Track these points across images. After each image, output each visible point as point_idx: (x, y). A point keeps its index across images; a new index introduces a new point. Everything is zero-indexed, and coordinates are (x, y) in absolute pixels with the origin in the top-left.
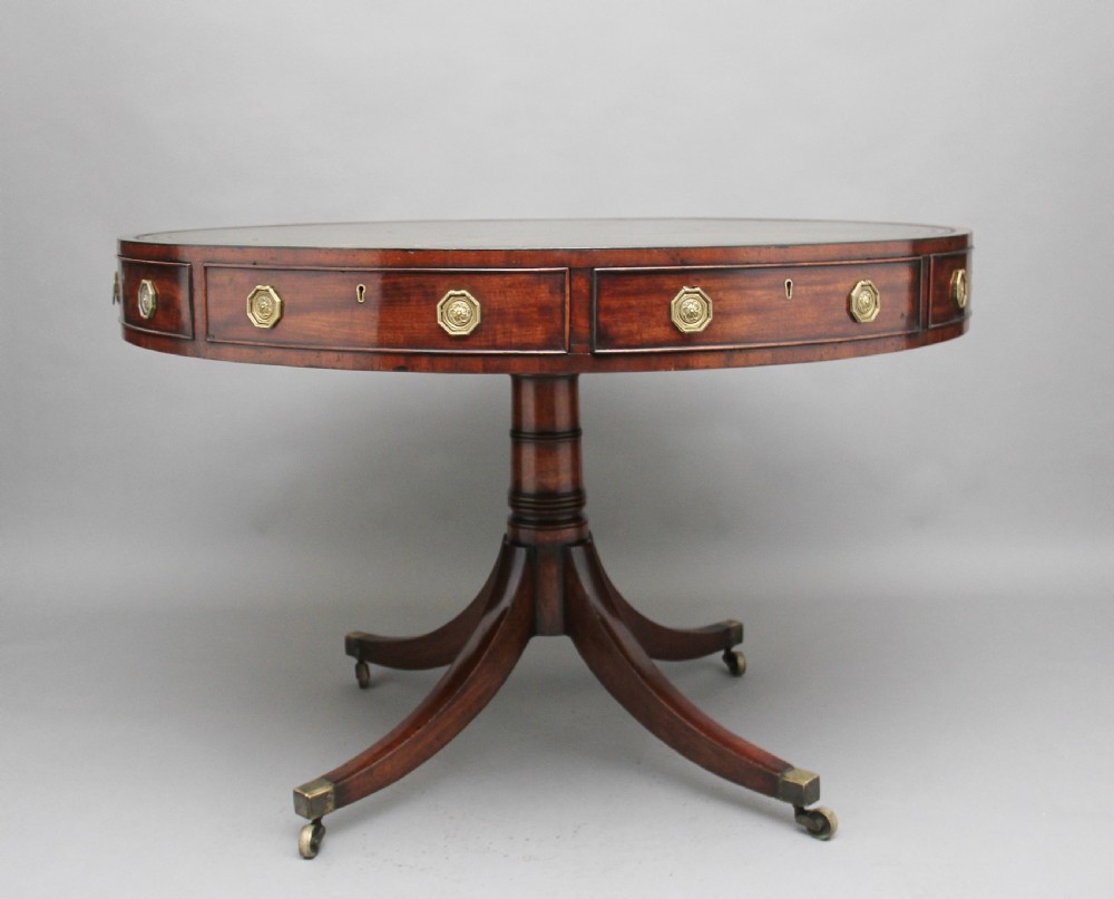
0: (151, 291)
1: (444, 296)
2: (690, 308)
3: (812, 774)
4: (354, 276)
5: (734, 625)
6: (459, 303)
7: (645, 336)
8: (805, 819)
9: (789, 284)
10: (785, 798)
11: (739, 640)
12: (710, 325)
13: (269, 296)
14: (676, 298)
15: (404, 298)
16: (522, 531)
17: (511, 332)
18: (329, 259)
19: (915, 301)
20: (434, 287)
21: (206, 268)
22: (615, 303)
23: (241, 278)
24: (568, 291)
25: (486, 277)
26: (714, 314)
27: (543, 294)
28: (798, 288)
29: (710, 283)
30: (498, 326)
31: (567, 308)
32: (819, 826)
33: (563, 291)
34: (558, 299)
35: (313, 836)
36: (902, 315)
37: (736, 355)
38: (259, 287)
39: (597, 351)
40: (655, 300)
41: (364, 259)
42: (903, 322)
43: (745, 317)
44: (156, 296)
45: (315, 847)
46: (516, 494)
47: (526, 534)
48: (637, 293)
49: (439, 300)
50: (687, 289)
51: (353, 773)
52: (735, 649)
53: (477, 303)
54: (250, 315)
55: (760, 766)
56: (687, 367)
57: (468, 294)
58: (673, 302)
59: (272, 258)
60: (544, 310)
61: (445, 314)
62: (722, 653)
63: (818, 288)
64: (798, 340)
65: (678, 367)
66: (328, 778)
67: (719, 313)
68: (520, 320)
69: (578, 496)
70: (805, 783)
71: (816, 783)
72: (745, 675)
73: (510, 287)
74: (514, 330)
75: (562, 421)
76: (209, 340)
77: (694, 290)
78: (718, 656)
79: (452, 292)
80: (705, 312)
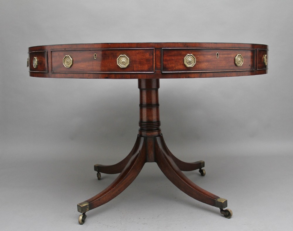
0: (36, 60)
1: (118, 57)
2: (189, 60)
3: (225, 199)
4: (93, 52)
5: (202, 162)
6: (123, 58)
7: (176, 68)
8: (223, 212)
9: (218, 54)
10: (217, 207)
12: (195, 65)
13: (69, 58)
14: (185, 58)
15: (107, 57)
16: (143, 133)
17: (138, 67)
18: (87, 47)
19: (253, 61)
20: (116, 54)
21: (51, 51)
22: (168, 58)
23: (61, 53)
24: (154, 55)
25: (131, 51)
26: (196, 62)
27: (147, 56)
28: (220, 55)
29: (195, 53)
30: (135, 65)
31: (154, 60)
32: (227, 214)
33: (153, 55)
34: (152, 57)
35: (83, 218)
36: (249, 65)
37: (203, 74)
38: (66, 56)
39: (163, 72)
40: (180, 57)
41: (96, 46)
42: (250, 67)
43: (205, 63)
44: (38, 61)
46: (141, 122)
47: (144, 134)
48: (174, 56)
49: (117, 59)
50: (188, 55)
51: (94, 200)
53: (128, 58)
54: (64, 64)
55: (210, 197)
56: (189, 77)
57: (125, 56)
59: (70, 47)
60: (148, 60)
61: (119, 62)
62: (199, 169)
63: (226, 56)
64: (220, 70)
65: (186, 77)
66: (87, 201)
67: (198, 62)
68: (141, 63)
69: (158, 123)
70: (223, 202)
71: (226, 202)
73: (138, 53)
74: (139, 66)
75: (154, 101)
76: (52, 72)
77: (190, 55)
78: (198, 170)
79: (121, 55)
80: (194, 61)
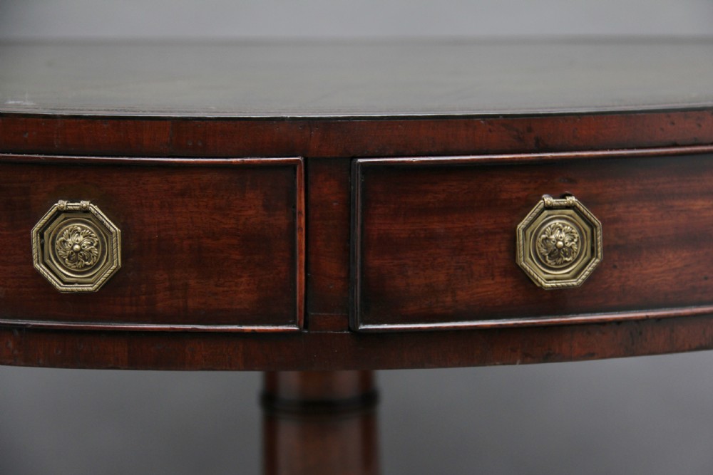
2: (556, 239)
6: (77, 226)
7: (461, 295)
12: (596, 272)
14: (525, 222)
20: (25, 191)
22: (400, 229)
24: (301, 205)
25: (134, 174)
26: (605, 250)
27: (251, 210)
31: (301, 238)
33: (291, 203)
34: (282, 221)
39: (362, 327)
40: (483, 221)
43: (670, 256)
48: (445, 210)
49: (35, 221)
50: (548, 200)
53: (114, 228)
56: (547, 358)
57: (95, 209)
58: (521, 226)
60: (253, 242)
61: (48, 247)
65: (529, 358)
67: (617, 247)
73: (182, 194)
74: (192, 282)
77: (563, 202)
79: (62, 204)
80: (588, 244)
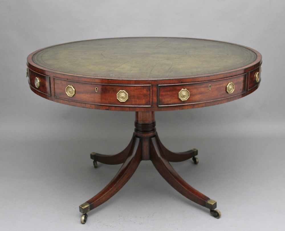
0: (39, 81)
1: (118, 92)
2: (184, 94)
3: (215, 201)
4: (94, 85)
5: (195, 150)
6: (123, 93)
7: (172, 102)
8: (213, 213)
9: (210, 86)
10: (208, 207)
11: (197, 154)
12: (189, 98)
13: (72, 88)
14: (180, 92)
15: (108, 92)
16: (138, 133)
17: (136, 101)
18: (89, 80)
19: (244, 85)
20: (116, 89)
21: (54, 78)
22: (164, 94)
23: (64, 83)
25: (130, 87)
26: (190, 95)
27: (145, 92)
28: (212, 87)
29: (189, 87)
30: (133, 100)
31: (151, 95)
32: (216, 215)
33: (150, 91)
34: (149, 93)
35: (85, 218)
36: (241, 89)
37: (196, 105)
38: (69, 86)
39: (159, 106)
40: (174, 92)
41: (97, 81)
42: (241, 91)
43: (198, 95)
44: (40, 82)
45: (85, 221)
46: (136, 124)
48: (169, 91)
49: (117, 93)
50: (183, 89)
51: (95, 201)
52: (196, 157)
53: (127, 94)
54: (67, 93)
55: (201, 199)
56: (182, 109)
57: (125, 91)
58: (179, 93)
59: (72, 79)
60: (145, 95)
61: (119, 96)
63: (218, 86)
64: (212, 100)
65: (180, 109)
66: (88, 202)
67: (191, 95)
68: (138, 98)
69: (154, 124)
70: (213, 204)
71: (216, 204)
72: (198, 164)
73: (136, 89)
74: (137, 100)
76: (55, 97)
77: (185, 89)
78: (191, 159)
79: (121, 91)
80: (188, 95)
